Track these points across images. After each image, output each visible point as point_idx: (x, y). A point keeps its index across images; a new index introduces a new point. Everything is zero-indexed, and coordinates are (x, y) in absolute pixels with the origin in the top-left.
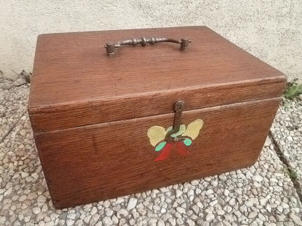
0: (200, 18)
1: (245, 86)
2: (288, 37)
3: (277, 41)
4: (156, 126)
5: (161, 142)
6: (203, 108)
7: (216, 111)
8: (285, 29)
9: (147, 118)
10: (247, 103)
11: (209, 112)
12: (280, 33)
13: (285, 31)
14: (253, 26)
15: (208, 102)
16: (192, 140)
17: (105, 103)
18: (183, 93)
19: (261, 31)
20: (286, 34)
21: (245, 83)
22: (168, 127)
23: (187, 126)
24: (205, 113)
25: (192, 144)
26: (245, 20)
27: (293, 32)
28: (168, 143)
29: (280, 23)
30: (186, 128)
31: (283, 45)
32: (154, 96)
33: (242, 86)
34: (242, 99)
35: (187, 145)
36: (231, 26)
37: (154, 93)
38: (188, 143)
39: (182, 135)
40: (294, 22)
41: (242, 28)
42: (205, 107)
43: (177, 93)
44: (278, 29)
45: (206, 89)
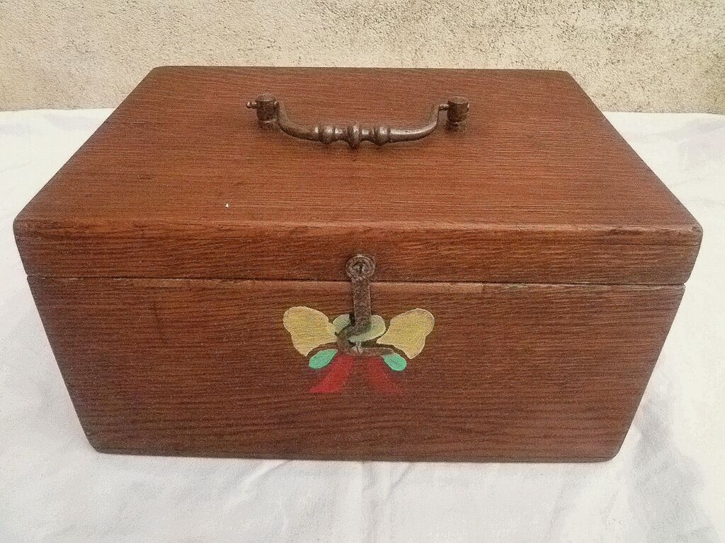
0: (436, 9)
1: (553, 242)
2: (627, 44)
3: (605, 54)
4: (305, 308)
5: (321, 348)
6: (432, 282)
7: (469, 296)
8: (620, 28)
9: (280, 283)
10: (567, 288)
11: (449, 296)
12: (610, 36)
13: (620, 32)
14: (551, 22)
15: (445, 270)
16: (408, 360)
17: (172, 234)
18: (369, 235)
19: (569, 32)
20: (621, 38)
21: (555, 233)
22: (336, 315)
23: (387, 321)
24: (436, 296)
25: (406, 369)
26: (533, 10)
27: (638, 33)
28: (341, 354)
29: (608, 15)
30: (388, 325)
31: (618, 61)
32: (292, 232)
33: (548, 240)
34: (546, 274)
35: (394, 367)
36: (504, 24)
37: (292, 224)
38: (396, 364)
39: (379, 342)
40: (638, 10)
41: (527, 28)
42: (437, 281)
43: (352, 233)
44: (605, 29)
45: (435, 232)
